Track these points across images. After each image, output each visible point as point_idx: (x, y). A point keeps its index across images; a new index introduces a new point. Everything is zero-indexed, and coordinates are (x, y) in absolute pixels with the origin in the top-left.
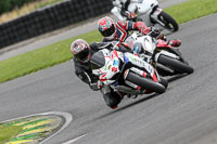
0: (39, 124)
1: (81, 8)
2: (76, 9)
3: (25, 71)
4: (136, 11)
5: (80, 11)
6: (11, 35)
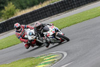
0: (51, 57)
1: (71, 3)
5: (70, 4)
6: (39, 16)
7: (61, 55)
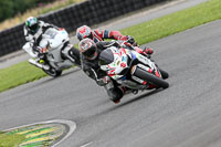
1: (85, 14)
2: (80, 16)
3: (27, 78)
4: (48, 46)
5: (84, 17)
6: (14, 42)
7: (64, 128)
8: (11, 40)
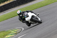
7: (21, 29)
8: (7, 7)
